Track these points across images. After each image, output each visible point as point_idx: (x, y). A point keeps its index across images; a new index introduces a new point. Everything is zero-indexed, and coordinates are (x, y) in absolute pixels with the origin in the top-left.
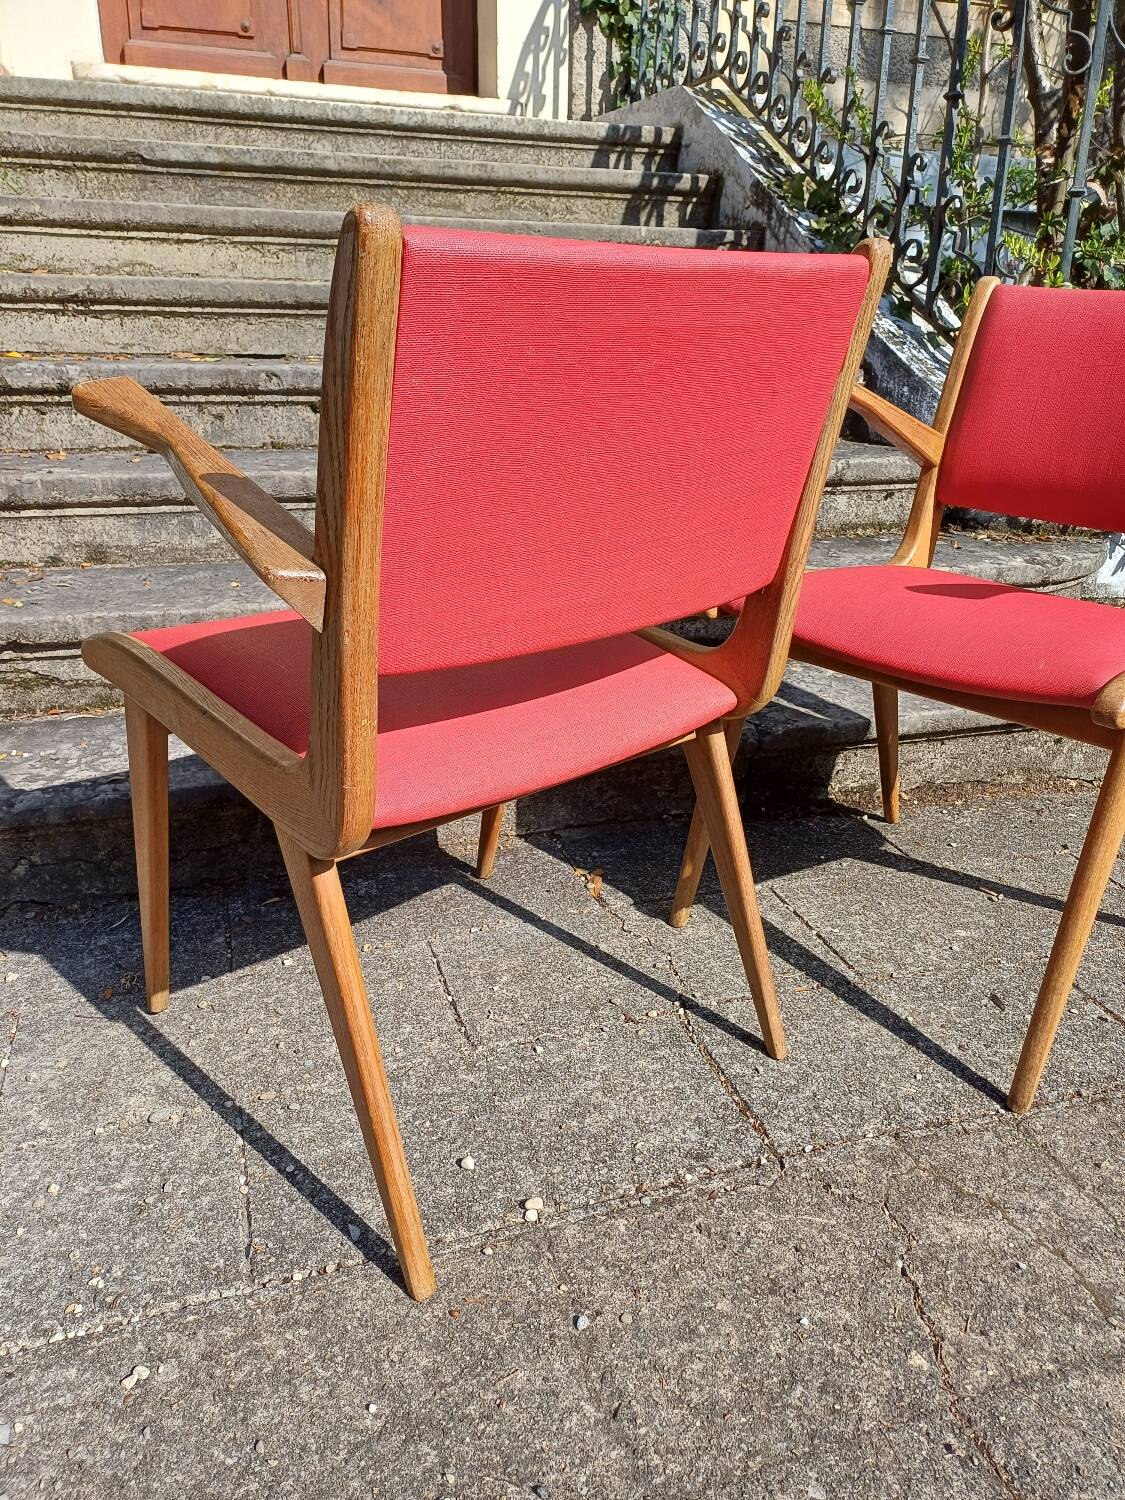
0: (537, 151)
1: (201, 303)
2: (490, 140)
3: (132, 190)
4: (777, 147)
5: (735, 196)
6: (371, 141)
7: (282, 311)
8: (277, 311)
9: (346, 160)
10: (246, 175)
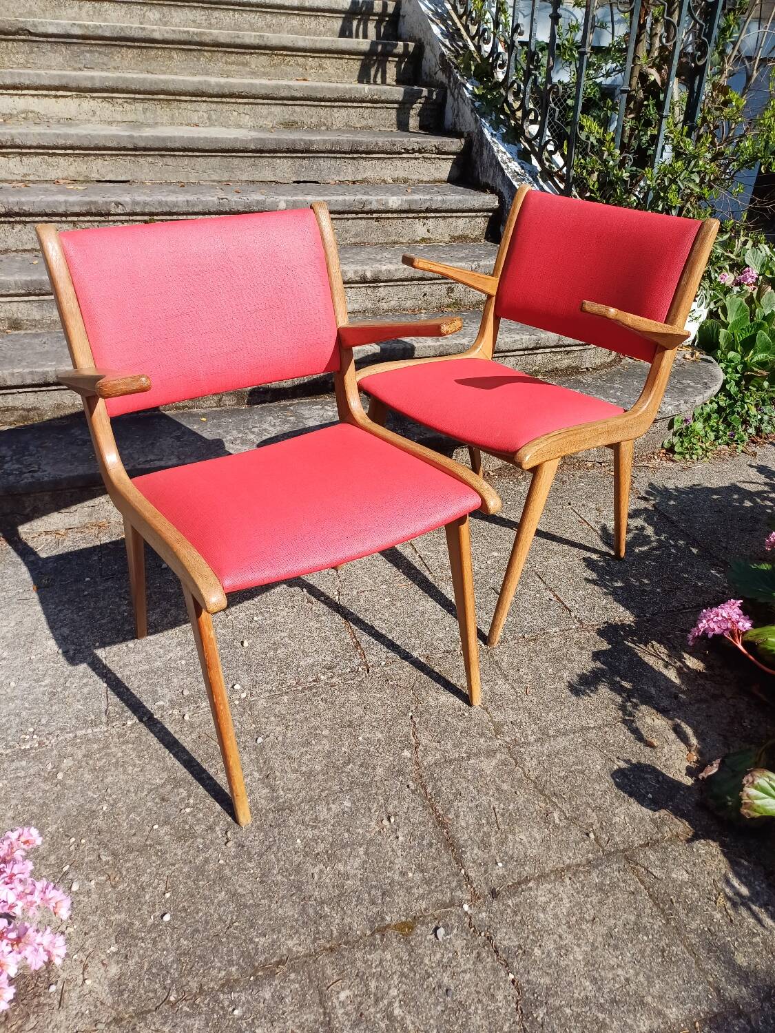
0: (301, 18)
1: (72, 148)
2: (269, 10)
3: (23, 53)
4: (459, 25)
5: (430, 61)
6: (186, 10)
7: (125, 153)
8: (122, 152)
9: (167, 32)
10: (100, 42)
